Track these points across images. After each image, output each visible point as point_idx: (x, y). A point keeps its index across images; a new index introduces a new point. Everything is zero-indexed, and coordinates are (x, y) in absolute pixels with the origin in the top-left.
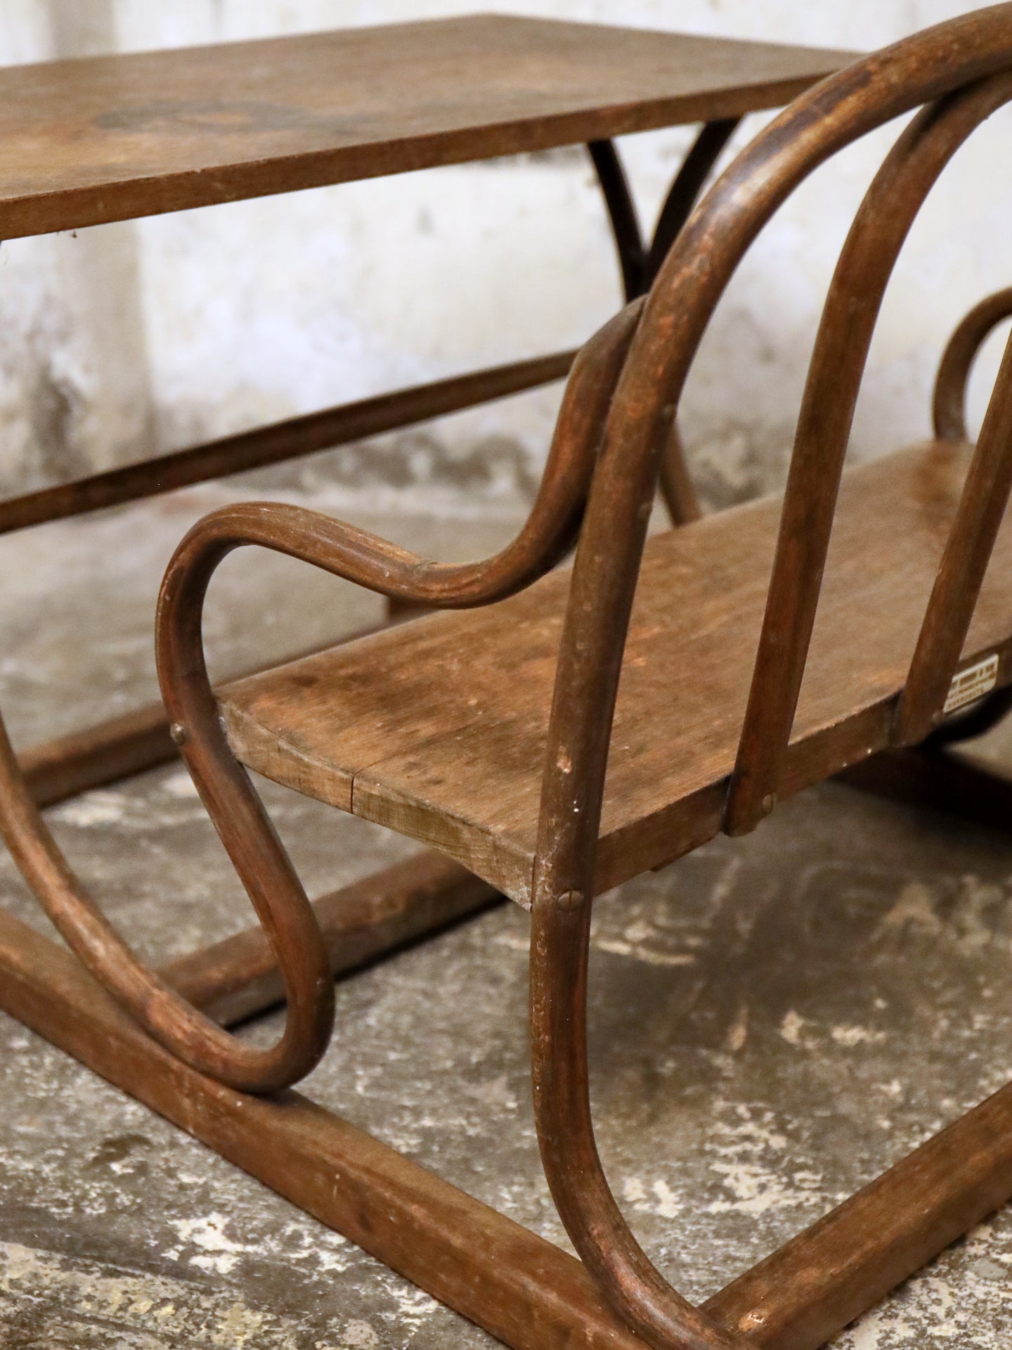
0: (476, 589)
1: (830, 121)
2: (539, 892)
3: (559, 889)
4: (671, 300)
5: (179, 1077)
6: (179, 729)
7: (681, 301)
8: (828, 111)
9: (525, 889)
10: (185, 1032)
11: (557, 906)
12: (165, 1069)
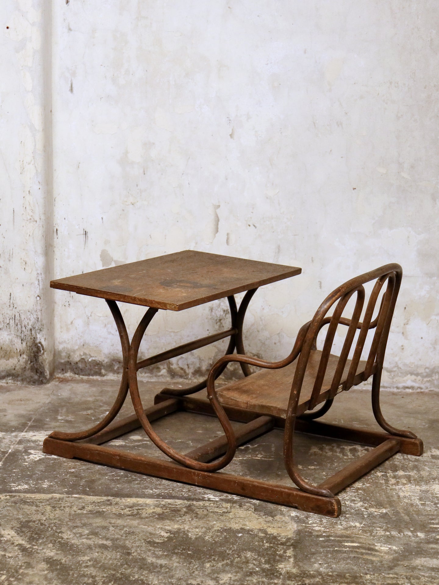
0: (281, 365)
1: (336, 296)
2: (288, 415)
3: (292, 413)
4: (316, 321)
5: (194, 473)
6: (211, 397)
7: (318, 321)
8: (336, 295)
9: (285, 415)
10: (195, 464)
11: (292, 417)
12: (191, 472)
